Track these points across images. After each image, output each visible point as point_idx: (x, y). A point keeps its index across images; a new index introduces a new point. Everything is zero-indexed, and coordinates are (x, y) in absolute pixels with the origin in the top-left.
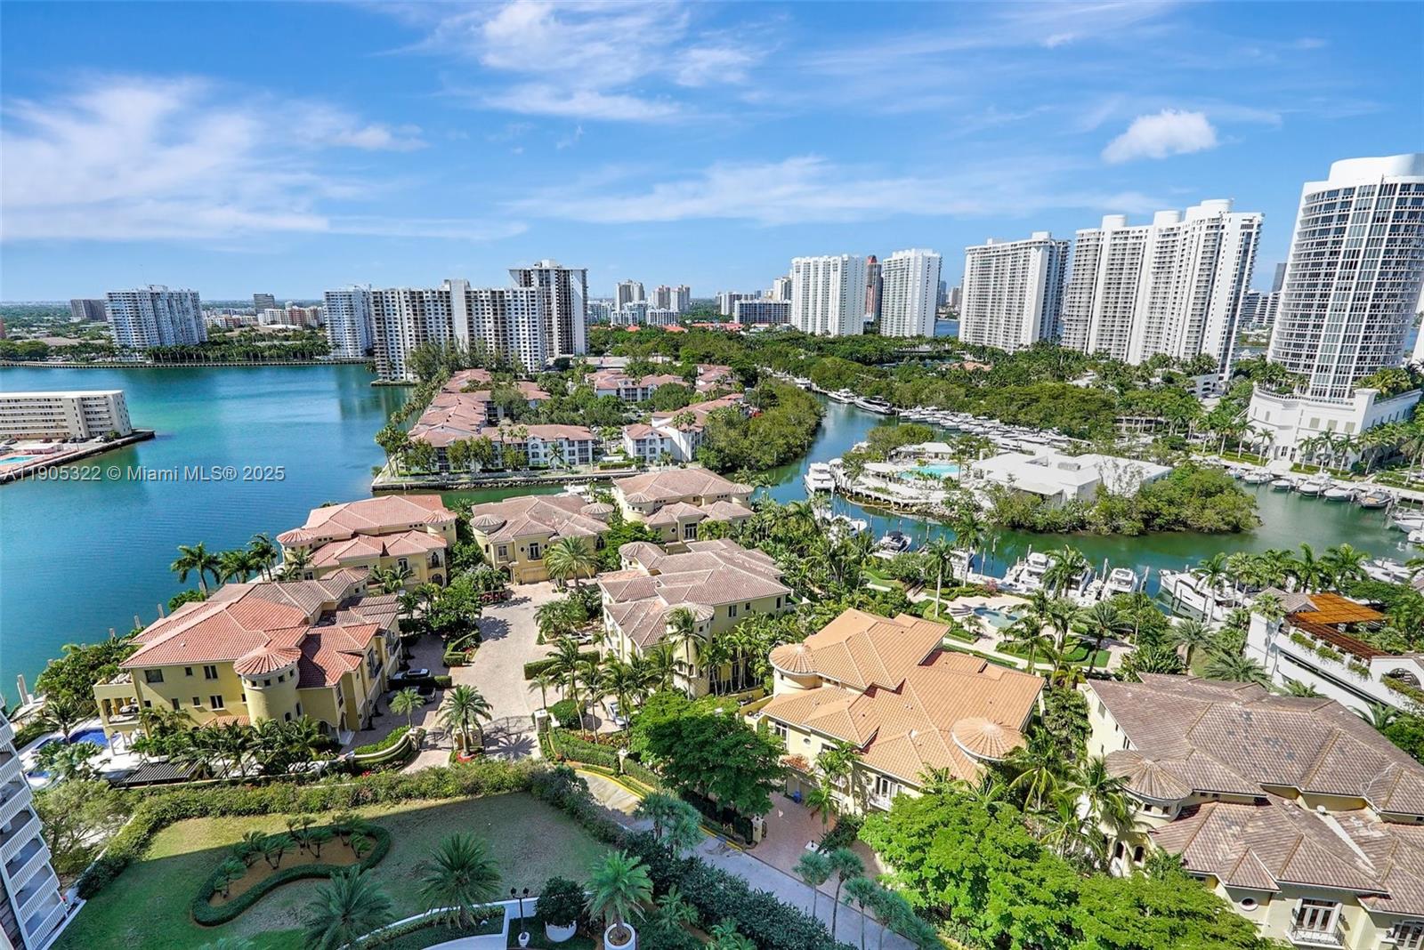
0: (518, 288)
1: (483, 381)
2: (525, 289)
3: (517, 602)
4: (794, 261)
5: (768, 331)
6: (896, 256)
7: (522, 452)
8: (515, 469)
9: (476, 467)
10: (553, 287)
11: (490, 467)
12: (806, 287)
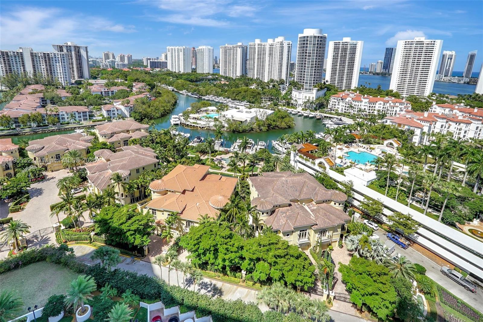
0: (56, 52)
1: (39, 89)
2: (59, 53)
3: (49, 179)
4: (168, 48)
5: (160, 71)
6: (200, 48)
7: (56, 117)
8: (54, 125)
9: (34, 125)
10: (73, 53)
11: (41, 124)
12: (172, 56)
